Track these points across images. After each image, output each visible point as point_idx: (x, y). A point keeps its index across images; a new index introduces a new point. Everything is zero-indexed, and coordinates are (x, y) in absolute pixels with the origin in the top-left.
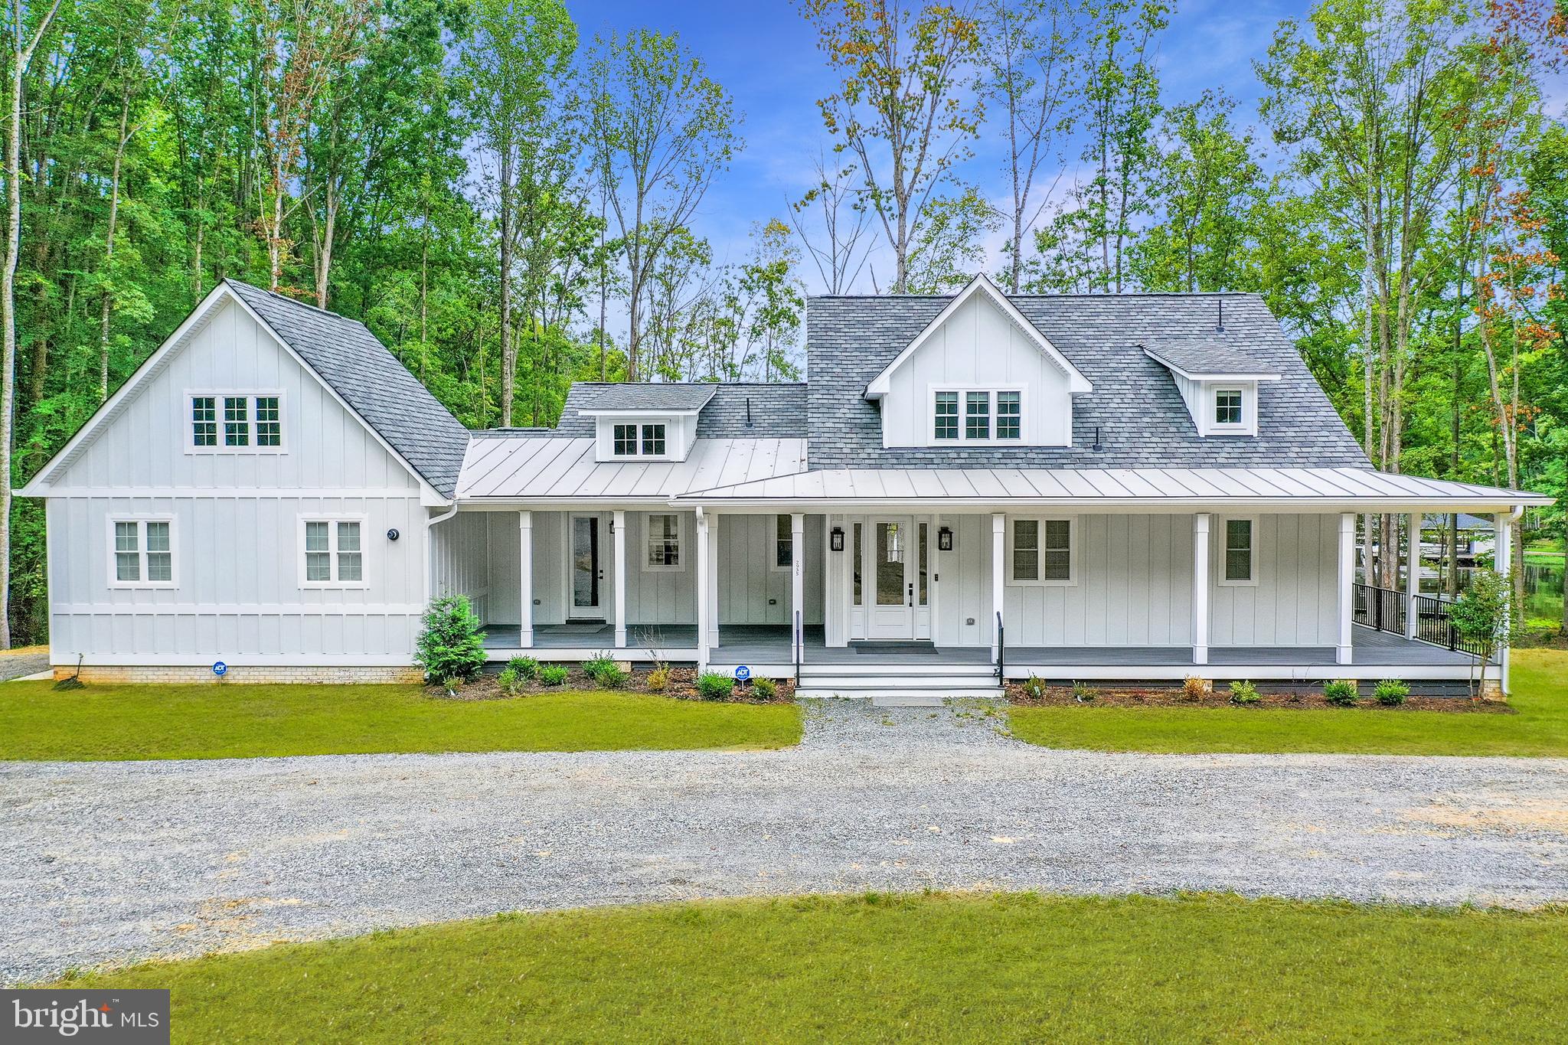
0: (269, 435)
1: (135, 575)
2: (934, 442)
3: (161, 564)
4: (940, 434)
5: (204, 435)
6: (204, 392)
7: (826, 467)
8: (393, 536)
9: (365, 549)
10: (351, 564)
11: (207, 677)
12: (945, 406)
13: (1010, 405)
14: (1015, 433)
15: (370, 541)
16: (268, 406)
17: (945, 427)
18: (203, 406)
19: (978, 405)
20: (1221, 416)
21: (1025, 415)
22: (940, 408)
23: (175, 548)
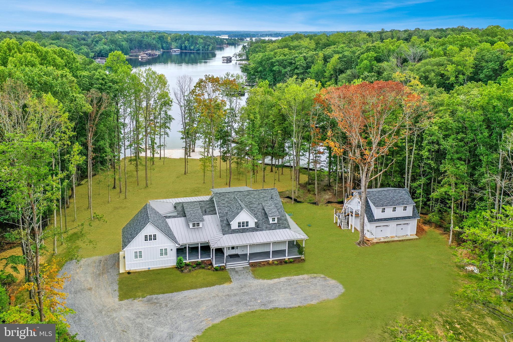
0: (155, 239)
1: (137, 258)
2: (238, 228)
3: (141, 256)
4: (238, 227)
5: (146, 240)
6: (146, 235)
7: (226, 234)
8: (172, 250)
9: (168, 252)
10: (166, 254)
11: (148, 269)
12: (239, 223)
13: (247, 223)
14: (248, 226)
15: (168, 251)
16: (155, 236)
17: (239, 226)
18: (146, 236)
19: (243, 223)
20: (273, 221)
21: (249, 224)
22: (239, 224)
23: (142, 254)
